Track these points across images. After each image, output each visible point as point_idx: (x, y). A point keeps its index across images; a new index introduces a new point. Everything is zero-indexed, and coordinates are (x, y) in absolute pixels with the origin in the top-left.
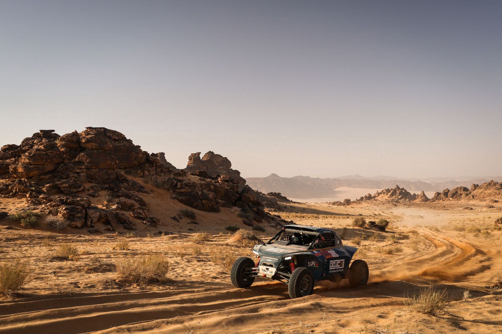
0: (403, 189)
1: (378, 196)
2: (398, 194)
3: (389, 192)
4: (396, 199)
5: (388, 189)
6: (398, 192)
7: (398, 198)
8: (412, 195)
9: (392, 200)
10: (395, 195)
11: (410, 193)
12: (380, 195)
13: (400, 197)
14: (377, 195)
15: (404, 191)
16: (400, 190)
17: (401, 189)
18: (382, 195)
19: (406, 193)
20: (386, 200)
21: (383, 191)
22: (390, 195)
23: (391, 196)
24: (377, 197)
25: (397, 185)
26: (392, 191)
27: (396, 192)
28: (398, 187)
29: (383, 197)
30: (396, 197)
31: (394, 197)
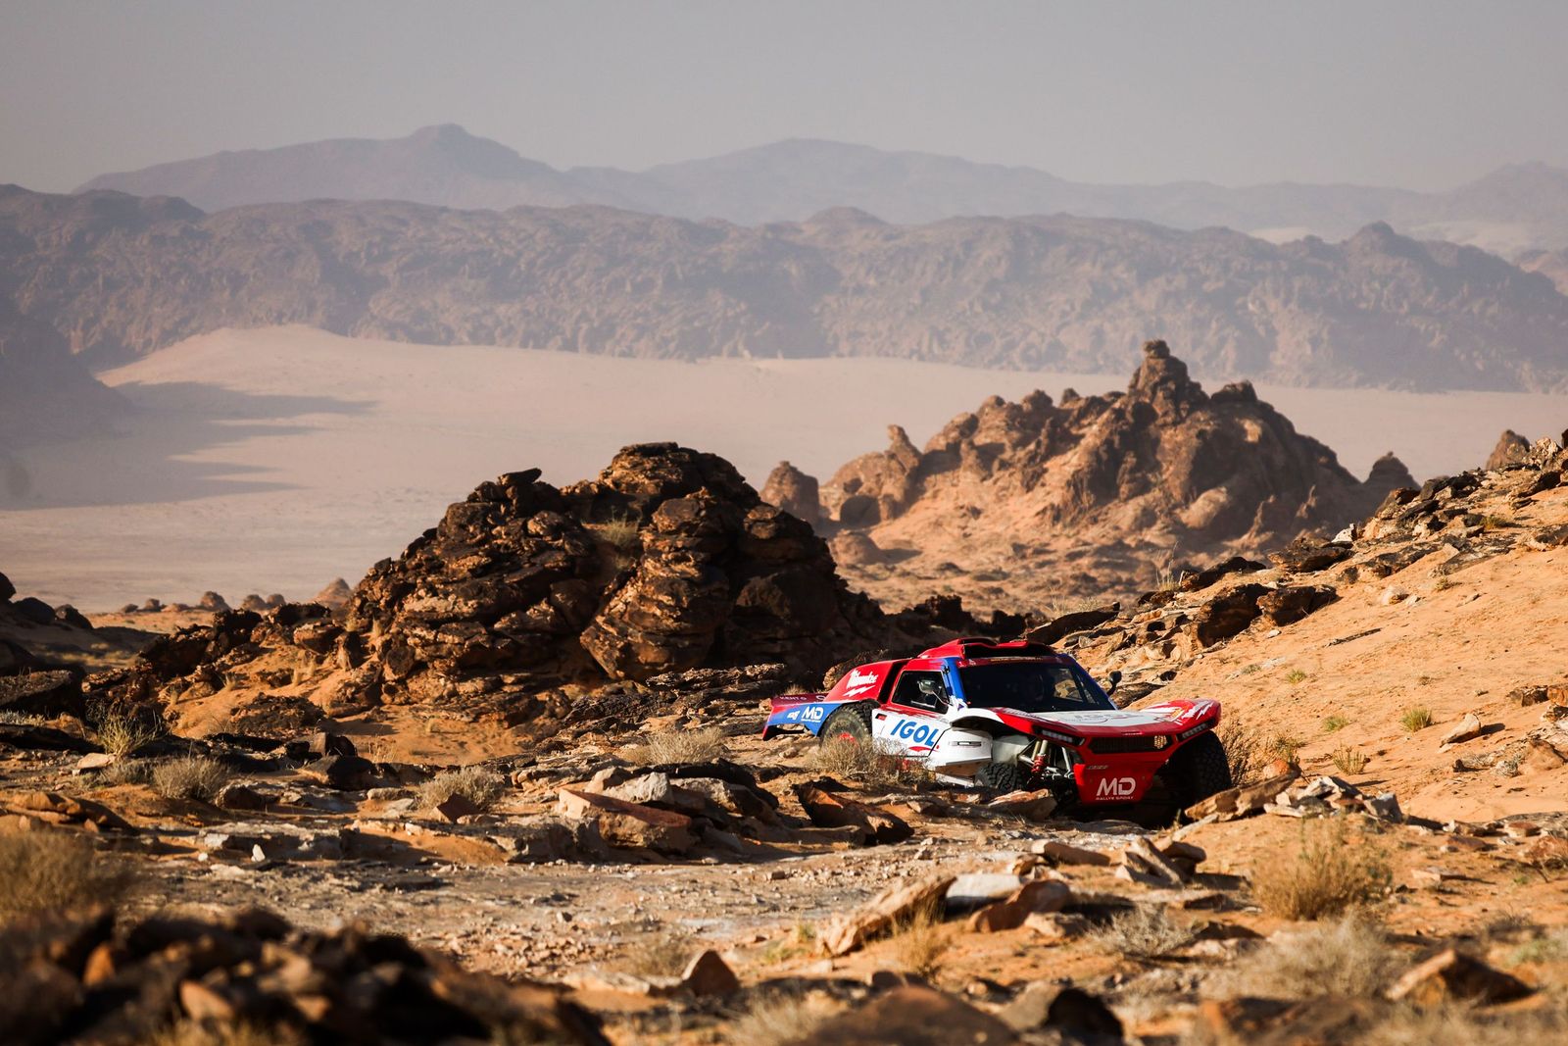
0: (1242, 398)
1: (914, 491)
2: (1172, 473)
3: (1062, 440)
4: (1151, 535)
5: (1040, 400)
6: (1177, 440)
7: (1178, 528)
8: (1361, 471)
9: (1102, 551)
10: (1144, 488)
11: (1332, 456)
12: (934, 481)
13: (1198, 511)
14: (893, 488)
15: (1252, 430)
16: (1204, 421)
17: (1221, 397)
18: (963, 485)
19: (1279, 459)
20: (1018, 548)
21: (971, 425)
22: (1075, 484)
23: (1087, 499)
24: (898, 510)
25: (1159, 349)
26: (1093, 433)
27: (1157, 441)
28: (1176, 370)
29: (976, 512)
30: (1146, 519)
31: (1125, 513)
